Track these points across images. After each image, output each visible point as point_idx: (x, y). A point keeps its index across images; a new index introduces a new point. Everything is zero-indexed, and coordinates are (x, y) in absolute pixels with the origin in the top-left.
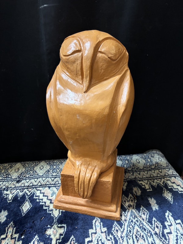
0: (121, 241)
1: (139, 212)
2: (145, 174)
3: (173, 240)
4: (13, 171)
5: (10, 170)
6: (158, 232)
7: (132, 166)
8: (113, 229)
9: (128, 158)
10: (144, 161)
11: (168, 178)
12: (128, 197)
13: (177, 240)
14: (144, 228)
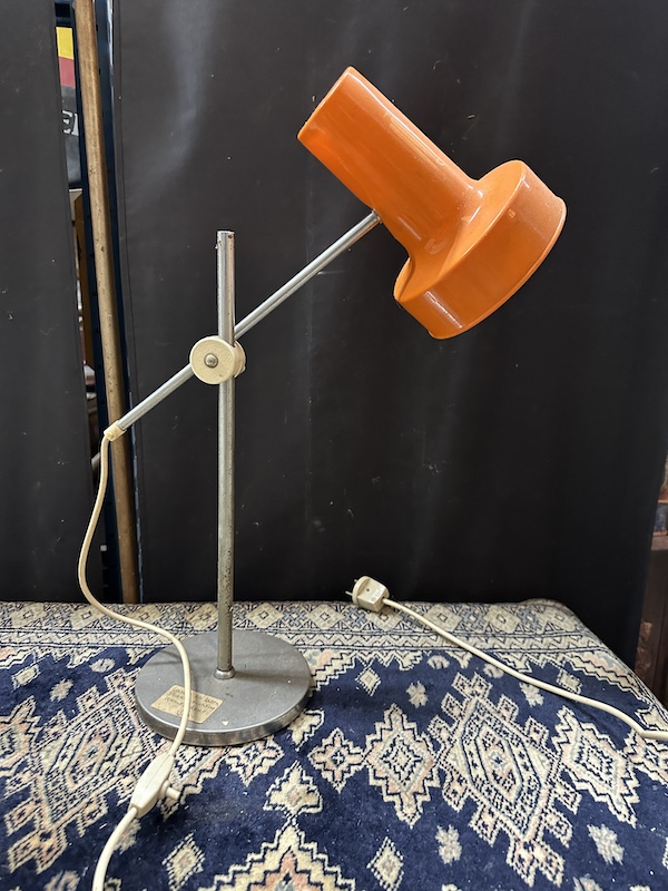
0: (449, 747)
1: (496, 703)
2: (519, 643)
3: (572, 753)
4: (196, 617)
5: (191, 615)
6: (535, 738)
7: (485, 626)
8: (431, 726)
9: (477, 612)
10: (518, 620)
11: (574, 654)
12: (470, 678)
13: (581, 754)
14: (505, 732)
